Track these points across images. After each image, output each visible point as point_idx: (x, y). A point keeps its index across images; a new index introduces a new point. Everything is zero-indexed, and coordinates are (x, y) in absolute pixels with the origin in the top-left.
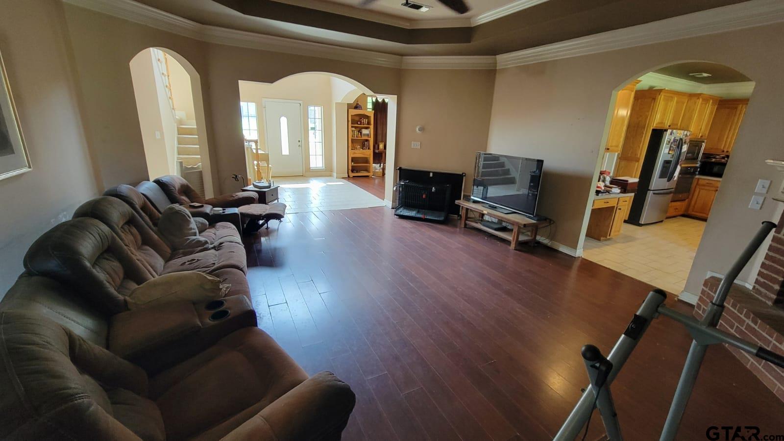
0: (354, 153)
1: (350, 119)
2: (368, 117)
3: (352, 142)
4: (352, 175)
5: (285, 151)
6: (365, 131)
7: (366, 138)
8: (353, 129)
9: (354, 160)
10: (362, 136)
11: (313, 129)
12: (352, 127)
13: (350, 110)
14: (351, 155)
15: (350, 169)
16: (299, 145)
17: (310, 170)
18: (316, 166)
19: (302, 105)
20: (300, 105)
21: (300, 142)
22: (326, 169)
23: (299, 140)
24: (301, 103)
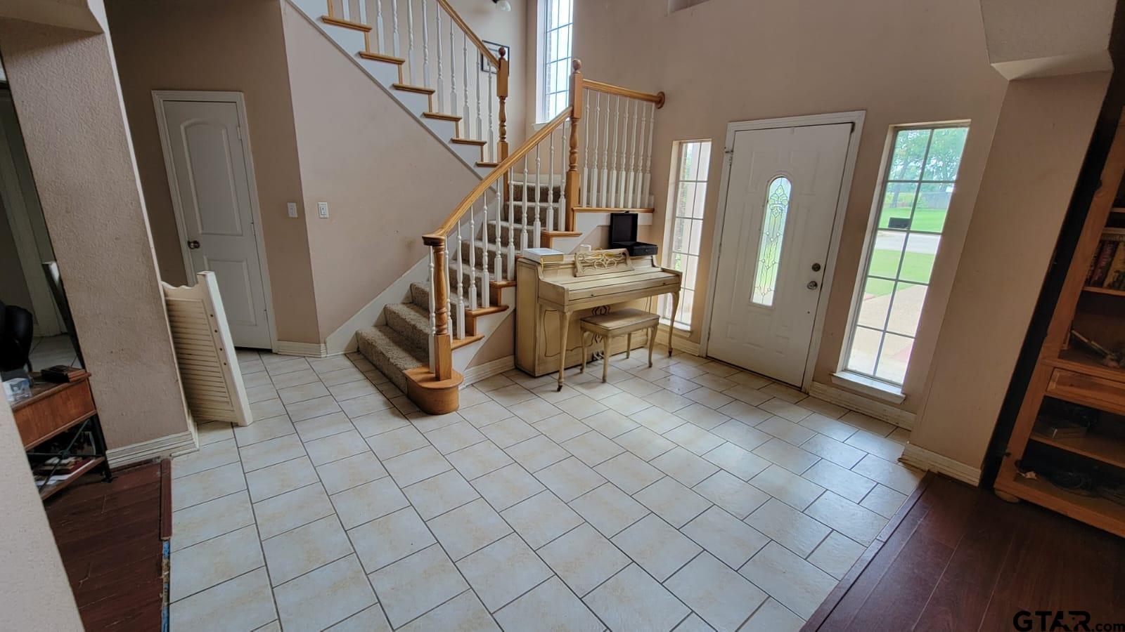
1: (1111, 173)
3: (1083, 307)
4: (1016, 487)
5: (764, 291)
11: (899, 224)
12: (1116, 221)
14: (1051, 383)
15: (1008, 455)
16: (812, 282)
17: (833, 378)
18: (872, 374)
19: (859, 128)
20: (852, 130)
21: (818, 272)
22: (904, 396)
23: (816, 262)
24: (856, 122)
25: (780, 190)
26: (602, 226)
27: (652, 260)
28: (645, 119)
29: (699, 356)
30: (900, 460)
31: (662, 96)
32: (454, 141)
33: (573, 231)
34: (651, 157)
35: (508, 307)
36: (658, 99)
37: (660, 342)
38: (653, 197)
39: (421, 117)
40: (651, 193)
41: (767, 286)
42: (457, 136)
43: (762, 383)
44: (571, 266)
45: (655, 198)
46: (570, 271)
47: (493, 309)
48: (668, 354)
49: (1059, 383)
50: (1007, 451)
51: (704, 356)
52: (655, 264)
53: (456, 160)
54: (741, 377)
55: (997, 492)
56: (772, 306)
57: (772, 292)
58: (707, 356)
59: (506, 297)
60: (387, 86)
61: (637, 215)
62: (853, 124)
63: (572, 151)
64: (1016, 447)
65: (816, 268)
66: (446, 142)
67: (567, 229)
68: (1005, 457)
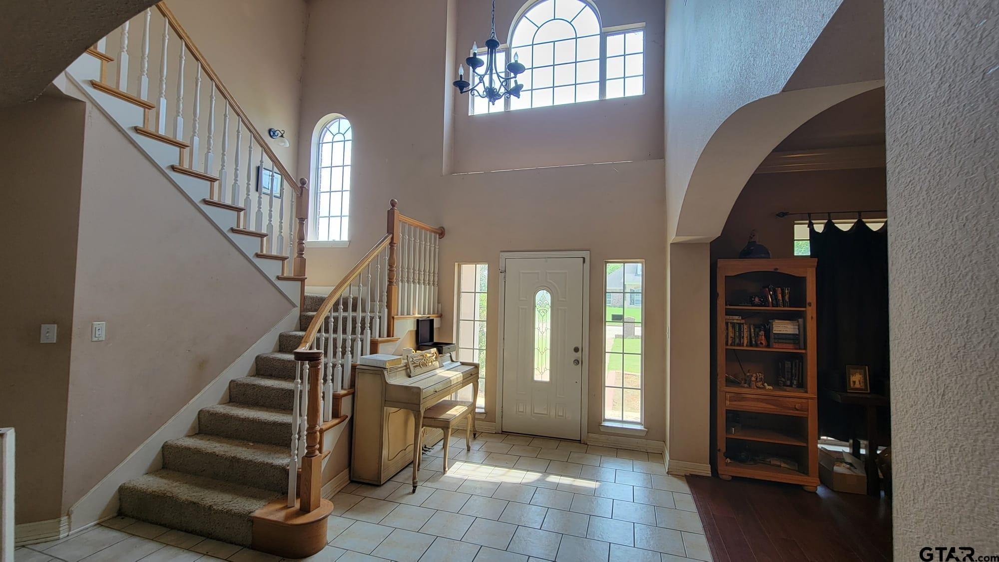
0: (739, 397)
1: (721, 289)
2: (798, 283)
3: (728, 359)
4: (728, 470)
5: (542, 372)
6: (783, 327)
7: (789, 348)
8: (736, 319)
9: (734, 417)
10: (772, 340)
11: (617, 318)
12: (728, 312)
13: (721, 263)
14: (727, 402)
15: (719, 450)
16: (575, 360)
17: (601, 427)
18: (621, 419)
19: (587, 260)
20: (584, 262)
21: (578, 353)
22: (647, 430)
23: (574, 346)
24: (586, 257)
25: (543, 298)
26: (411, 331)
27: (451, 356)
28: (433, 246)
29: (496, 433)
30: (668, 473)
31: (442, 229)
32: (257, 256)
33: (393, 336)
34: (438, 274)
35: (347, 417)
36: (440, 232)
37: (457, 428)
38: (440, 305)
39: (228, 231)
40: (438, 303)
41: (544, 367)
42: (262, 250)
43: (554, 444)
44: (405, 368)
45: (441, 305)
46: (404, 372)
47: (337, 421)
48: (473, 436)
49: (730, 401)
50: (718, 448)
51: (500, 432)
52: (454, 359)
53: (258, 274)
54: (536, 442)
55: (721, 477)
56: (550, 381)
57: (548, 371)
58: (502, 431)
59: (345, 407)
60: (197, 200)
61: (433, 320)
62: (584, 258)
63: (391, 269)
64: (722, 445)
65: (576, 350)
66: (251, 256)
67: (388, 336)
68: (718, 452)
